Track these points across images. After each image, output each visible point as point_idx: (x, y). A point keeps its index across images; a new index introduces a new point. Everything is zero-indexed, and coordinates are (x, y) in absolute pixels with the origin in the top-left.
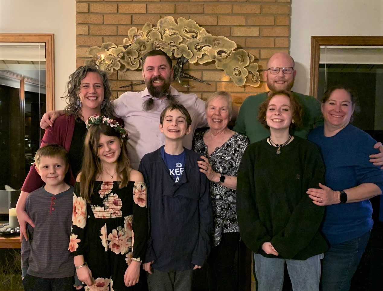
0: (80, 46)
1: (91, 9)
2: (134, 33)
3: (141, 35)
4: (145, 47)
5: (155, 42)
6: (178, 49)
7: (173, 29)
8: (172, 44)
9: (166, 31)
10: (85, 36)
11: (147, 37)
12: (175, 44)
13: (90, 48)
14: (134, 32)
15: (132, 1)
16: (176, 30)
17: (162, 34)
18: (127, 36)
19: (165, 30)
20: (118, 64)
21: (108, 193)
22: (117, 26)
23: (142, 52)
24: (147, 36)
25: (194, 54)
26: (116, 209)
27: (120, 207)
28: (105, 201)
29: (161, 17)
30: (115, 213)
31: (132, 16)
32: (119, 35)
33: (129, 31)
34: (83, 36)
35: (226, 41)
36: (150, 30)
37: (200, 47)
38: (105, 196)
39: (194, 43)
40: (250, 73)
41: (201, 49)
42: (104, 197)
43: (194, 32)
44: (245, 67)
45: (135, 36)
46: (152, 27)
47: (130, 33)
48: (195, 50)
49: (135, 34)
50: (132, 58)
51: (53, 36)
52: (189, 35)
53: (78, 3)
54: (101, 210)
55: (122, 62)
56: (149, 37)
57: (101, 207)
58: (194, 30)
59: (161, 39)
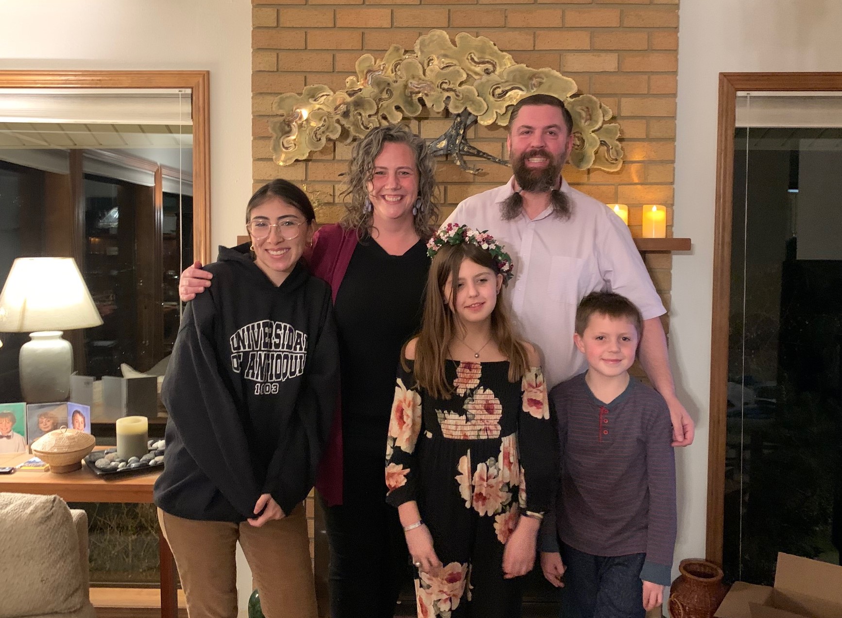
0: (261, 93)
1: (282, 20)
2: (369, 66)
3: (383, 70)
4: (390, 92)
5: (411, 83)
6: (457, 96)
7: (445, 56)
8: (445, 86)
9: (433, 60)
10: (270, 74)
11: (393, 74)
12: (451, 86)
13: (280, 96)
14: (367, 64)
15: (364, 3)
16: (451, 58)
17: (425, 65)
18: (354, 73)
19: (431, 58)
20: (335, 128)
21: (472, 387)
22: (334, 52)
23: (385, 103)
24: (394, 71)
25: (489, 106)
26: (490, 421)
27: (499, 417)
28: (468, 404)
29: (420, 34)
30: (487, 430)
31: (363, 33)
32: (336, 71)
33: (357, 63)
34: (266, 73)
35: (556, 77)
36: (401, 60)
37: (502, 91)
38: (468, 393)
39: (490, 83)
40: (603, 143)
41: (502, 96)
42: (465, 393)
43: (488, 62)
44: (593, 132)
45: (369, 71)
46: (404, 54)
47: (359, 66)
48: (491, 98)
49: (370, 68)
50: (363, 114)
51: (206, 76)
52: (479, 69)
53: (256, 9)
54: (459, 423)
55: (344, 122)
56: (399, 73)
57: (460, 416)
58: (490, 57)
59: (423, 76)
